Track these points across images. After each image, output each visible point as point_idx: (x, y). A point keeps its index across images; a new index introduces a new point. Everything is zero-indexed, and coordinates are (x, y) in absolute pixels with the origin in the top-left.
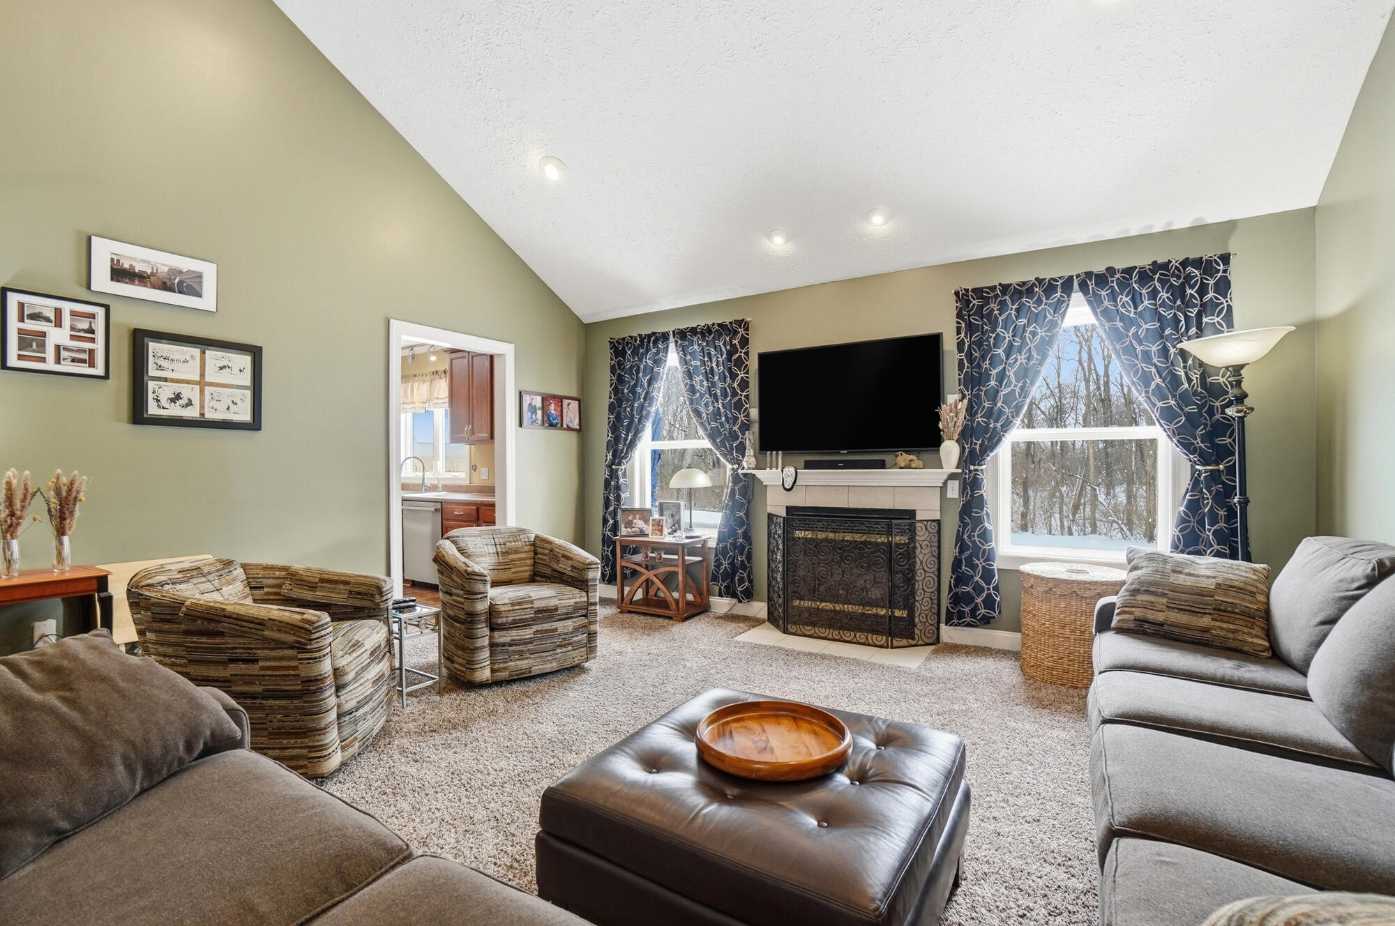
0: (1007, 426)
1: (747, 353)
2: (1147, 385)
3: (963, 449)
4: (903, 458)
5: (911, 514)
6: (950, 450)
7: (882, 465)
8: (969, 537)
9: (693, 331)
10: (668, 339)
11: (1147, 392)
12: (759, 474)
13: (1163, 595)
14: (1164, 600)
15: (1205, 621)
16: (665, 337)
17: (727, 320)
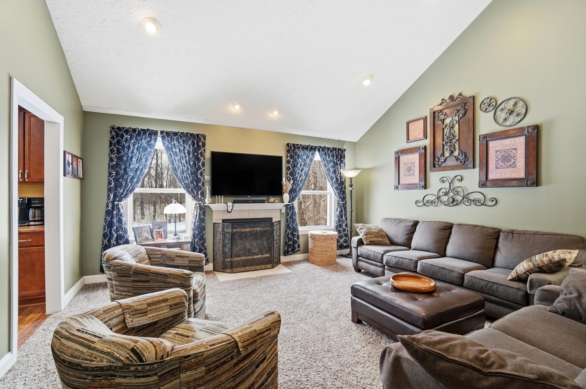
0: (300, 189)
1: (204, 150)
2: (332, 180)
3: (290, 196)
4: (272, 199)
5: (271, 219)
6: (286, 196)
7: (263, 202)
8: (292, 225)
9: (175, 134)
10: (157, 135)
11: (332, 182)
12: (211, 206)
13: (372, 234)
14: (373, 236)
15: (380, 239)
16: (155, 133)
17: (195, 132)
